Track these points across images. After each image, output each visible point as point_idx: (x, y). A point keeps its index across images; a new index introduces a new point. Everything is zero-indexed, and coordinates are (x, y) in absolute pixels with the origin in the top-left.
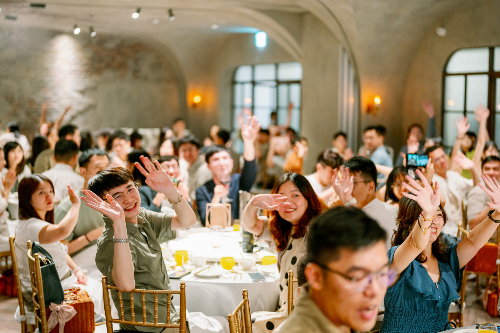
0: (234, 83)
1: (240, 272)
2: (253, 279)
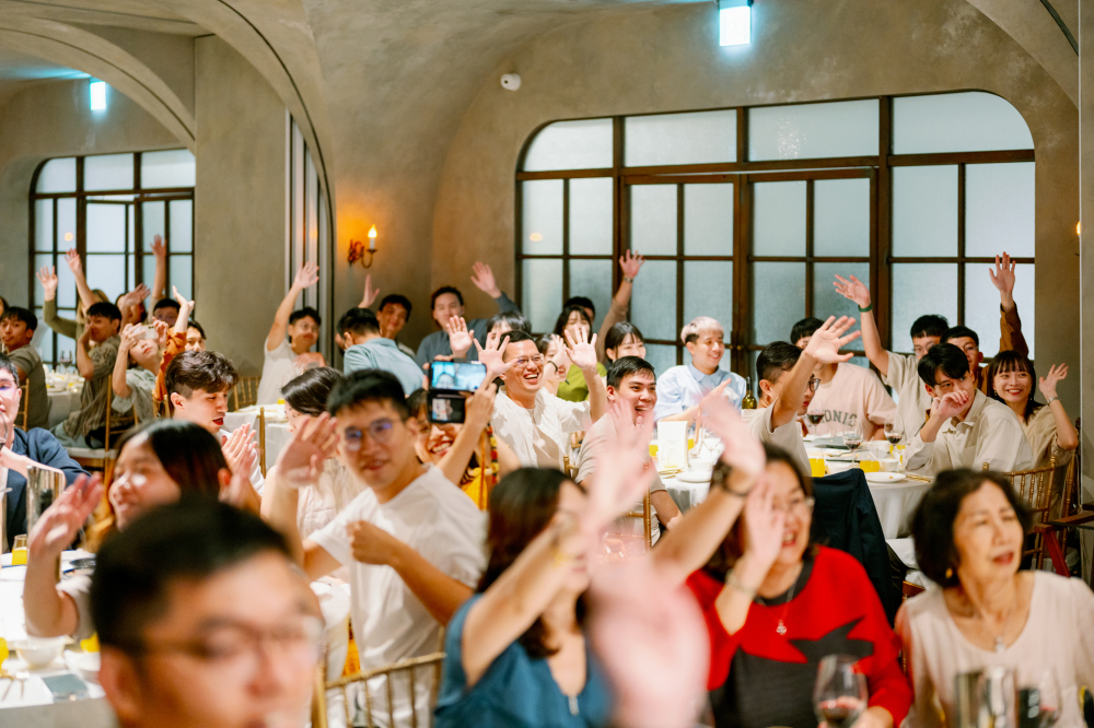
0: (34, 196)
1: (20, 675)
2: (52, 690)
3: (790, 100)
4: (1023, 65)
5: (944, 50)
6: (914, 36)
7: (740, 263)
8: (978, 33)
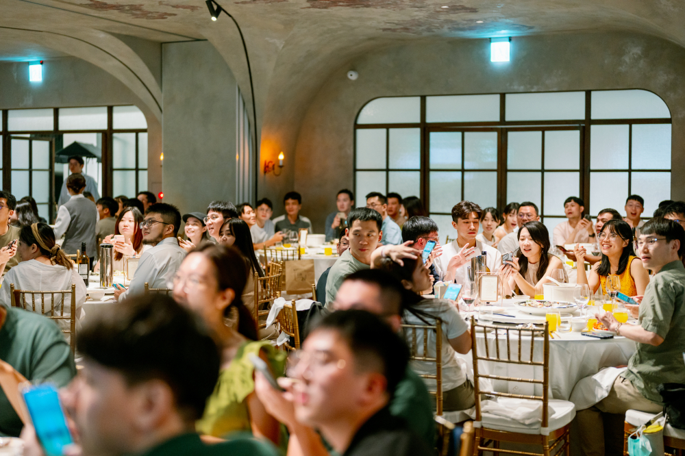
3: (533, 90)
4: (666, 78)
5: (623, 69)
6: (606, 62)
7: (501, 173)
8: (642, 61)
